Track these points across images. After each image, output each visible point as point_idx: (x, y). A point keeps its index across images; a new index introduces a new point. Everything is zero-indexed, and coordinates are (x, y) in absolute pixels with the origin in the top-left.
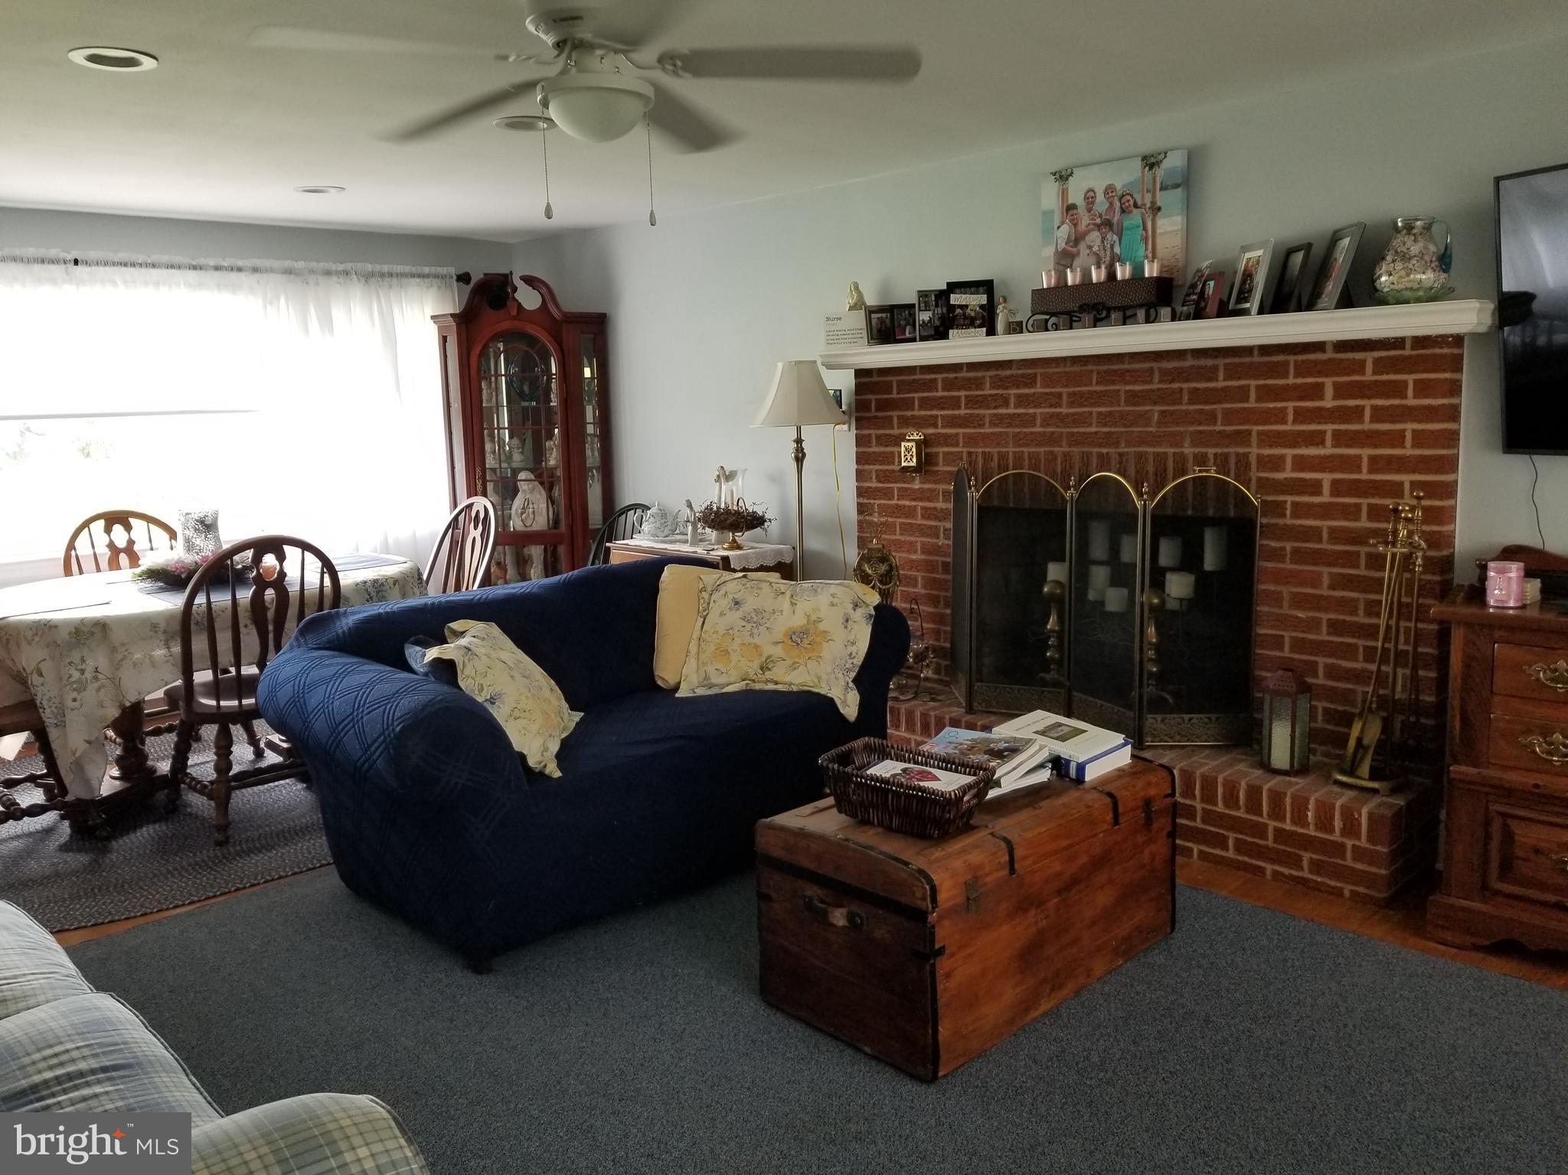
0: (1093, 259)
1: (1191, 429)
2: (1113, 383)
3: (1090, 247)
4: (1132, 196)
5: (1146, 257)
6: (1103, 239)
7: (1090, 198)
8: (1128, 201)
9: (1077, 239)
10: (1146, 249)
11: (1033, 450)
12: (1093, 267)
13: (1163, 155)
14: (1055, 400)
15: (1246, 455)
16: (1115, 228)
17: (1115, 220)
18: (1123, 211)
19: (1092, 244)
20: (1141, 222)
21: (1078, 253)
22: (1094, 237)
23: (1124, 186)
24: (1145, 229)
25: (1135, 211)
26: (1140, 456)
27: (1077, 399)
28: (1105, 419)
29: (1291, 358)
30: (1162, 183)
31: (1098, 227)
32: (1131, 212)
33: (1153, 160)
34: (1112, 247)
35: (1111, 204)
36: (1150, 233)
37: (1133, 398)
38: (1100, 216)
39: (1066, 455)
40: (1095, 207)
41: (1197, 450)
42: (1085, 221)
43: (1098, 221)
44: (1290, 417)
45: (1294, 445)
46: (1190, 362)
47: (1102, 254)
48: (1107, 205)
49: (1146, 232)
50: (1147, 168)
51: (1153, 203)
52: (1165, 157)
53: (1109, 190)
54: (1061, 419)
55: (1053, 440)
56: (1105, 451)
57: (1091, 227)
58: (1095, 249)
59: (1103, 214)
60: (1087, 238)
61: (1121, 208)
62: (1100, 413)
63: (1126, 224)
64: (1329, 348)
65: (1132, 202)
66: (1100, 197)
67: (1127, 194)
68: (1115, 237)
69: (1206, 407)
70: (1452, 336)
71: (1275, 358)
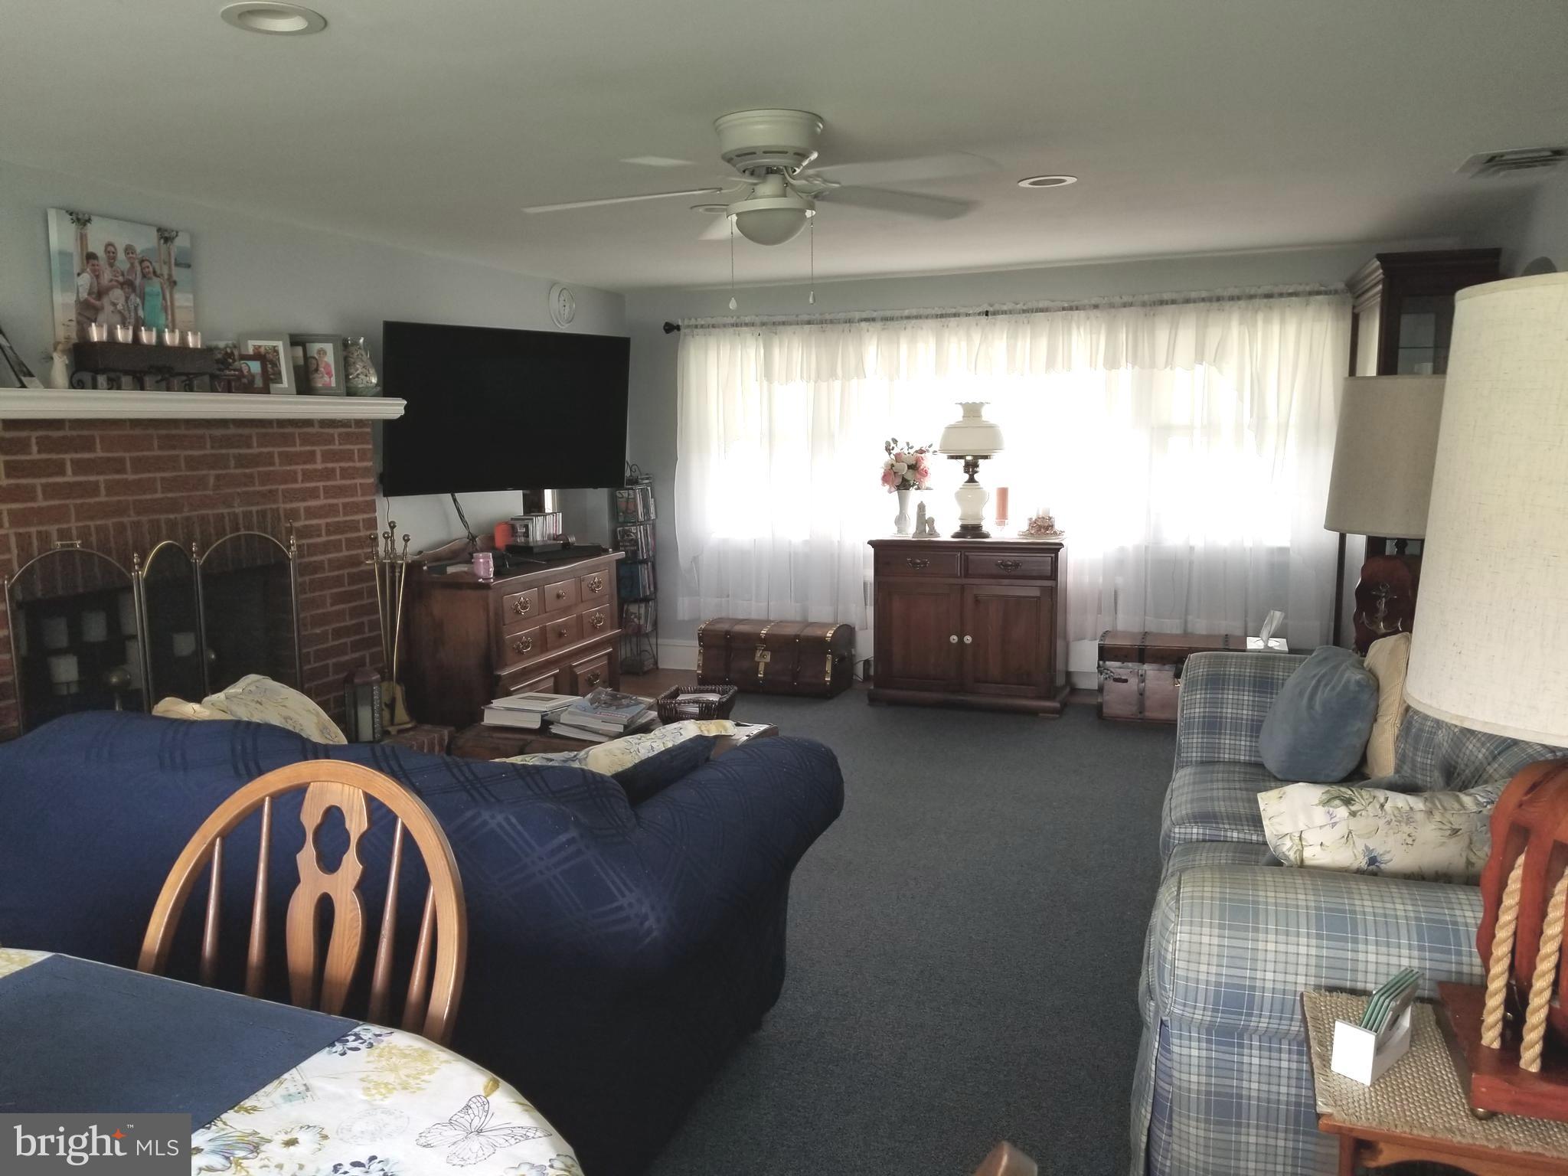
0: (117, 318)
1: (239, 490)
2: (174, 447)
3: (114, 305)
4: (151, 263)
5: (167, 327)
6: (127, 299)
7: (110, 249)
8: (148, 267)
9: (100, 293)
10: (167, 319)
11: (99, 522)
12: (119, 327)
13: (174, 234)
14: (118, 466)
15: (278, 509)
16: (138, 291)
17: (138, 282)
18: (144, 276)
19: (116, 301)
20: (160, 290)
21: (102, 308)
22: (117, 295)
23: (143, 251)
24: (164, 298)
25: (155, 280)
26: (203, 519)
27: (139, 465)
28: (169, 485)
29: (297, 431)
30: (176, 260)
31: (122, 285)
32: (150, 279)
33: (167, 235)
34: (136, 308)
35: (132, 265)
36: (169, 303)
37: (193, 463)
38: (123, 275)
39: (137, 525)
40: (117, 264)
41: (245, 509)
42: (107, 277)
43: (121, 279)
44: (300, 478)
45: (304, 500)
46: (232, 431)
47: (126, 313)
48: (128, 265)
49: (166, 302)
50: (162, 241)
51: (170, 276)
52: (177, 236)
53: (129, 250)
54: (126, 487)
55: (120, 510)
56: (172, 516)
57: (114, 283)
58: (120, 307)
59: (125, 274)
60: (111, 293)
61: (142, 272)
62: (163, 479)
63: (148, 289)
64: (316, 425)
65: (151, 269)
66: (121, 255)
67: (147, 260)
68: (138, 300)
69: (247, 471)
70: (372, 420)
71: (286, 430)
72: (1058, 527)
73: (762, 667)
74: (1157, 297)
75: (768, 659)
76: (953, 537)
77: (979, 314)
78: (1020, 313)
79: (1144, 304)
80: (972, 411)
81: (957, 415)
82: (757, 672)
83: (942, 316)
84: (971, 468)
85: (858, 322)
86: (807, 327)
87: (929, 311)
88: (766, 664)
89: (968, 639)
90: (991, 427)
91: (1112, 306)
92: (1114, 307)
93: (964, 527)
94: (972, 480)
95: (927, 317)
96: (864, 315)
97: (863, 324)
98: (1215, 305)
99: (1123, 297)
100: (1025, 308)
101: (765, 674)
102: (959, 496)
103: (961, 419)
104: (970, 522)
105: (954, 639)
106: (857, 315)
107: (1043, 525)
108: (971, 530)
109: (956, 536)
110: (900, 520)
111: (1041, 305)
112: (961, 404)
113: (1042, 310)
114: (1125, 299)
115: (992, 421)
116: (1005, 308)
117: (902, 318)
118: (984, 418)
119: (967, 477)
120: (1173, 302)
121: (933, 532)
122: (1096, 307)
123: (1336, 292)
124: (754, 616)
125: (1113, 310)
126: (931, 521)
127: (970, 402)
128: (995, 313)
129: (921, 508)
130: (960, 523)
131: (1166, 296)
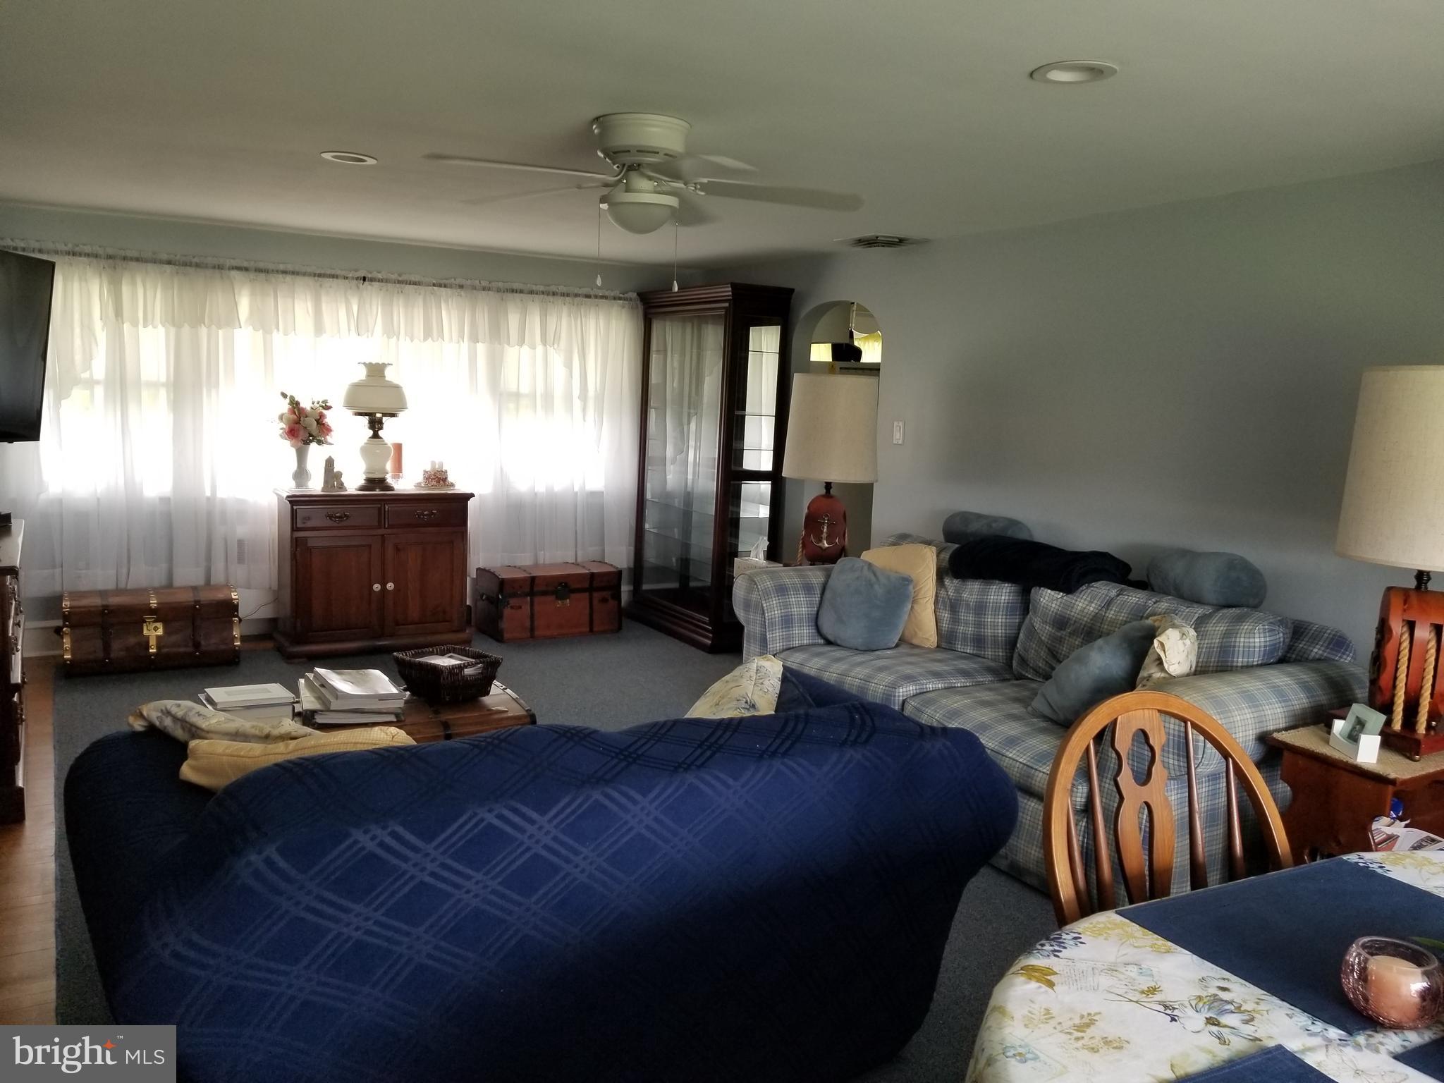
72: (451, 479)
73: (153, 642)
74: (508, 285)
75: (160, 632)
76: (360, 490)
77: (357, 279)
78: (395, 283)
79: (499, 290)
80: (376, 371)
81: (361, 374)
82: (148, 647)
83: (320, 275)
84: (376, 425)
85: (229, 269)
86: (168, 268)
87: (309, 270)
88: (158, 637)
89: (390, 586)
90: (397, 388)
91: (474, 288)
92: (475, 289)
93: (369, 481)
94: (376, 436)
95: (305, 274)
96: (234, 263)
97: (234, 273)
98: (551, 298)
99: (482, 282)
100: (400, 279)
101: (158, 647)
102: (365, 451)
103: (364, 378)
104: (377, 476)
105: (377, 587)
106: (229, 263)
107: (438, 477)
108: (375, 483)
109: (362, 489)
110: (301, 474)
111: (413, 278)
112: (364, 364)
113: (415, 283)
114: (484, 283)
115: (396, 381)
116: (380, 276)
117: (277, 271)
118: (388, 378)
119: (371, 433)
120: (521, 292)
121: (341, 486)
122: (461, 287)
123: (631, 300)
124: (100, 587)
125: (474, 291)
126: (339, 475)
127: (374, 363)
128: (372, 280)
129: (330, 463)
130: (364, 477)
131: (516, 286)
